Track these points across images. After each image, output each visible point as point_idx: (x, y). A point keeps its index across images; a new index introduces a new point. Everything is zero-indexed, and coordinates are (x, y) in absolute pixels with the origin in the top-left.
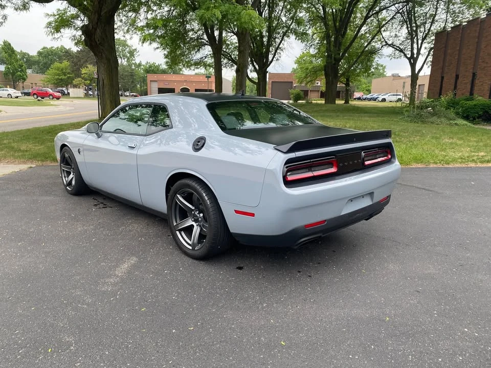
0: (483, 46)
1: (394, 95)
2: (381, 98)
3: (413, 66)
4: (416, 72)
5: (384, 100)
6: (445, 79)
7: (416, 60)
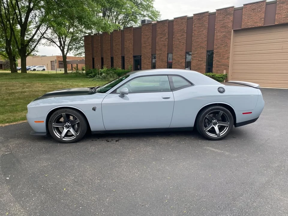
0: (114, 45)
1: (40, 67)
2: (32, 69)
3: (63, 51)
4: (65, 54)
5: (34, 70)
6: (95, 60)
7: (64, 48)
